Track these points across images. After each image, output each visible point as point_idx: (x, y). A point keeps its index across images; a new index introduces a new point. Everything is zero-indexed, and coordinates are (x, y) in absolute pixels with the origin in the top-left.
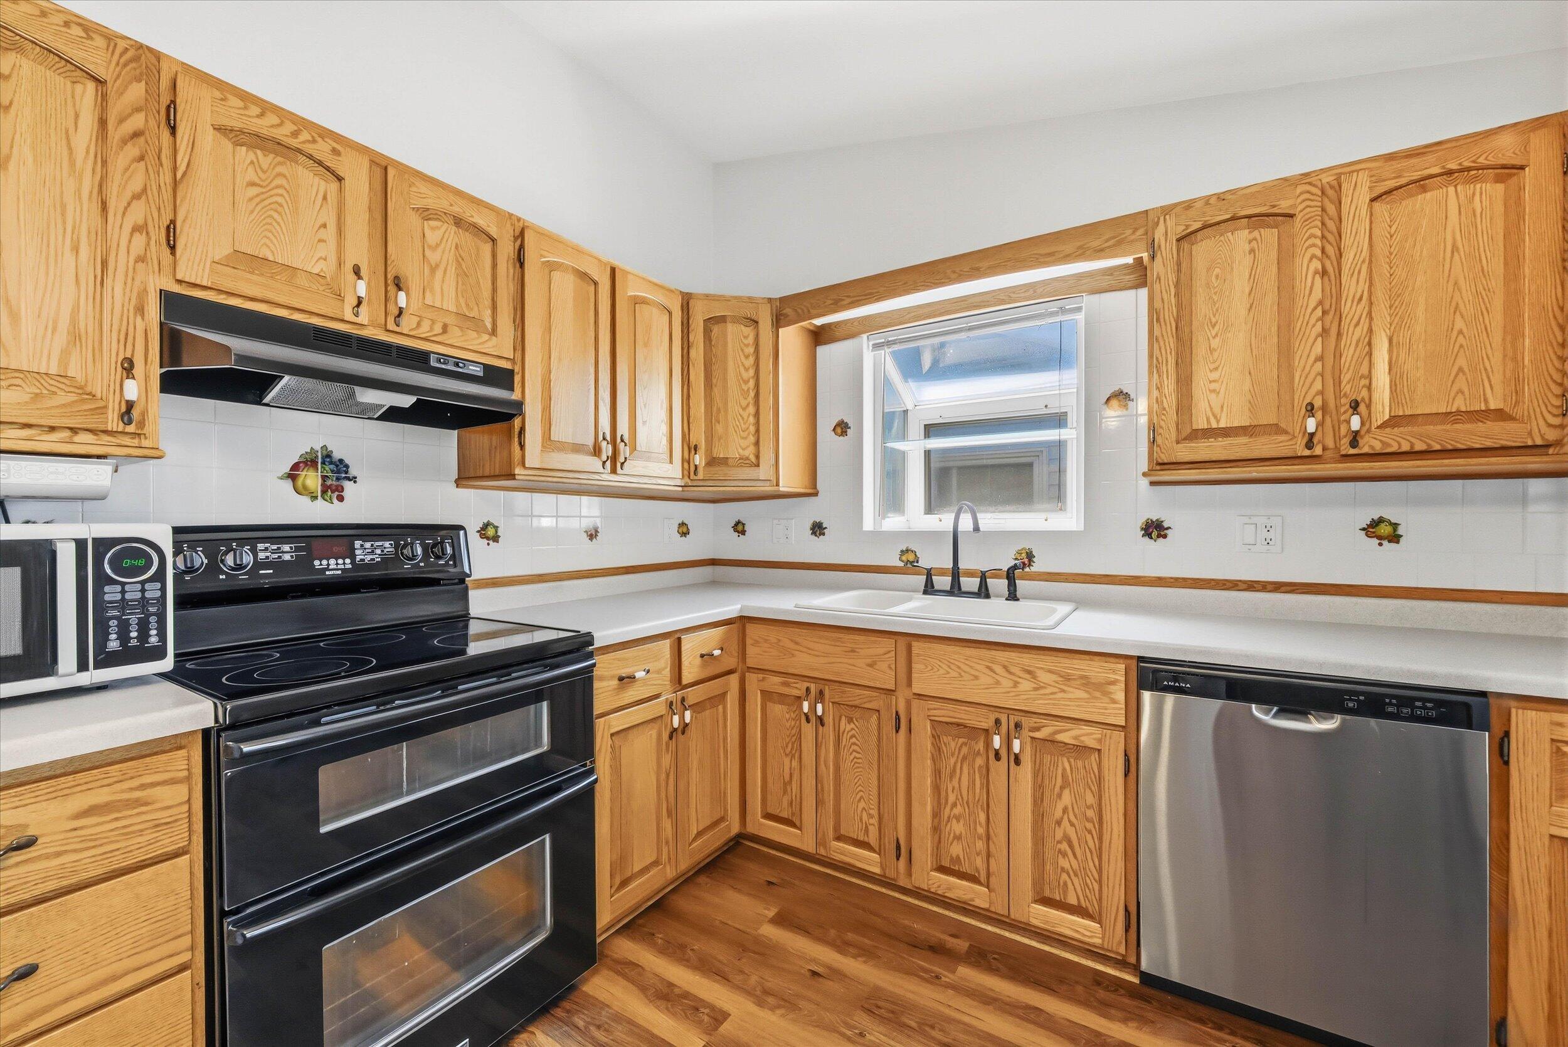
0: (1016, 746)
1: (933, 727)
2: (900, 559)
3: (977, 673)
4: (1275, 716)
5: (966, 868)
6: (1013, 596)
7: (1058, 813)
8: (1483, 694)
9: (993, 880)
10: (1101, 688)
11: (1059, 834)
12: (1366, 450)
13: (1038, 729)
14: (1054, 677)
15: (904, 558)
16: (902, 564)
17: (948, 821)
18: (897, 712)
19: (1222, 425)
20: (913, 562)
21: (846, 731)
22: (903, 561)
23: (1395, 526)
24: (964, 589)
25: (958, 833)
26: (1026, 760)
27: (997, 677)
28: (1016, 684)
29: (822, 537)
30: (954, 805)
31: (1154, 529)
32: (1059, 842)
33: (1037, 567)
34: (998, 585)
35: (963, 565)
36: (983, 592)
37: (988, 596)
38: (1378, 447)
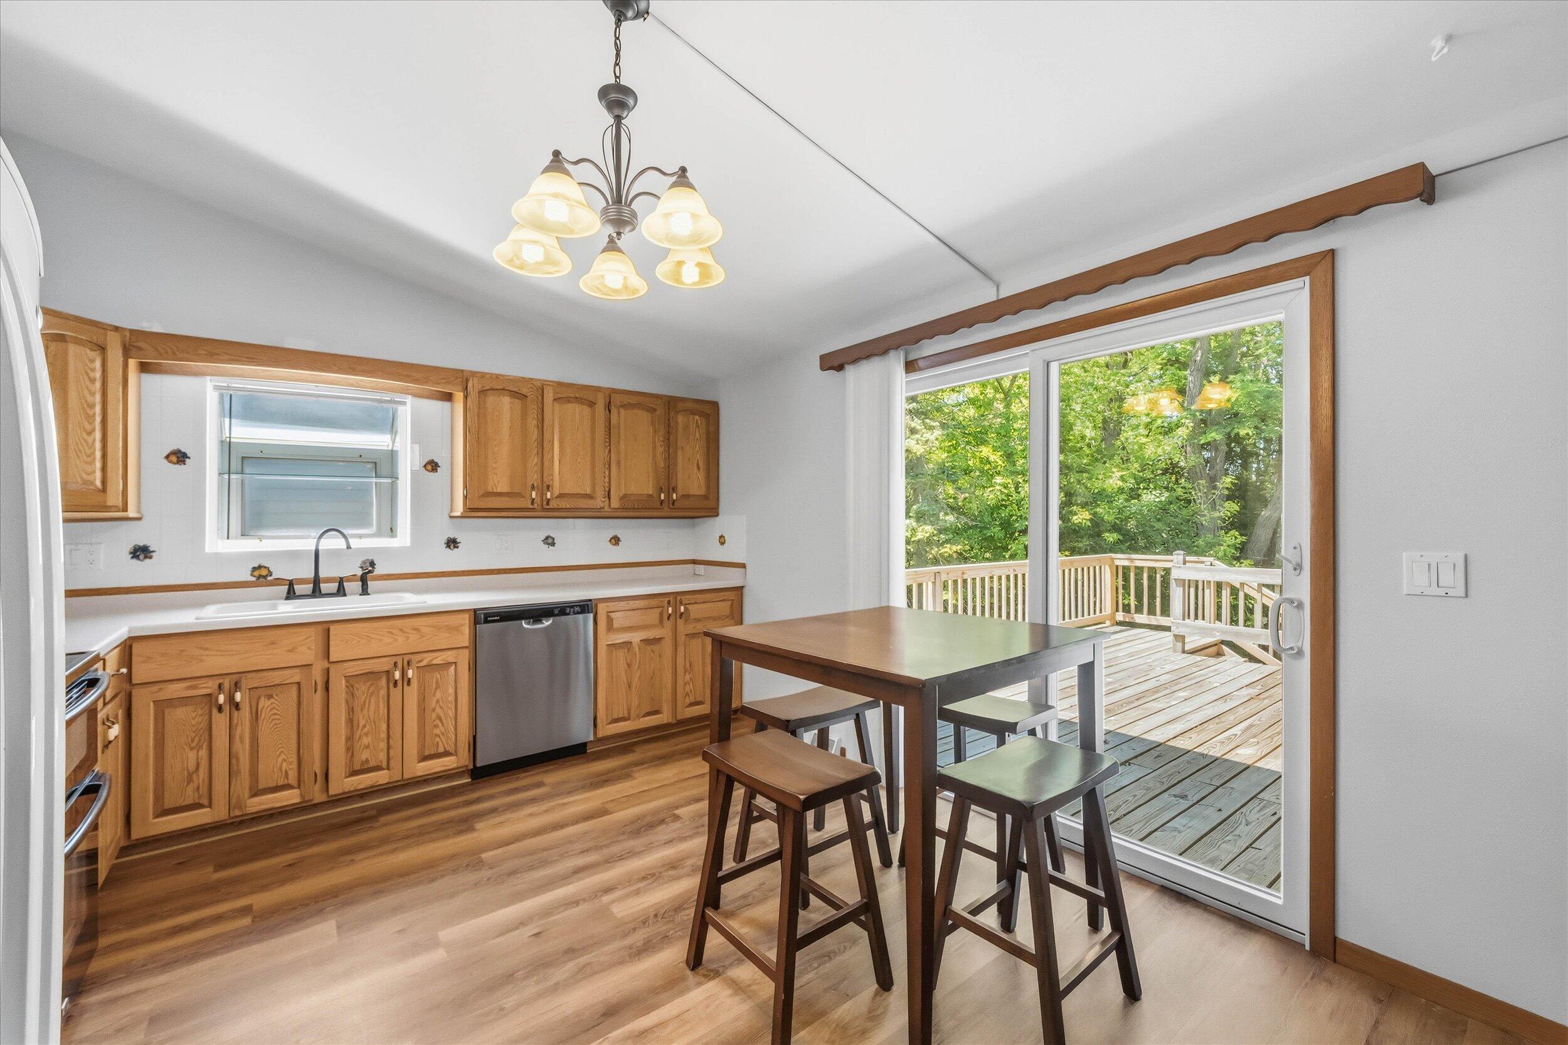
0: (410, 673)
1: (347, 681)
2: (252, 575)
3: (381, 637)
4: (533, 624)
5: (372, 764)
6: (365, 591)
7: (433, 704)
8: (590, 600)
9: (392, 764)
10: (457, 629)
11: (434, 716)
12: (551, 507)
13: (421, 661)
14: (431, 629)
15: (256, 573)
16: (254, 579)
17: (359, 739)
18: (315, 682)
19: (499, 491)
20: (267, 576)
21: (265, 707)
22: (255, 576)
23: (553, 539)
24: (323, 592)
25: (367, 743)
26: (414, 683)
27: (396, 637)
28: (408, 638)
29: (147, 561)
30: (364, 726)
31: (452, 543)
32: (434, 721)
33: (378, 571)
34: (353, 586)
35: (323, 574)
36: (341, 592)
37: (345, 595)
38: (556, 506)
